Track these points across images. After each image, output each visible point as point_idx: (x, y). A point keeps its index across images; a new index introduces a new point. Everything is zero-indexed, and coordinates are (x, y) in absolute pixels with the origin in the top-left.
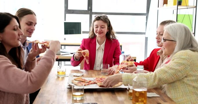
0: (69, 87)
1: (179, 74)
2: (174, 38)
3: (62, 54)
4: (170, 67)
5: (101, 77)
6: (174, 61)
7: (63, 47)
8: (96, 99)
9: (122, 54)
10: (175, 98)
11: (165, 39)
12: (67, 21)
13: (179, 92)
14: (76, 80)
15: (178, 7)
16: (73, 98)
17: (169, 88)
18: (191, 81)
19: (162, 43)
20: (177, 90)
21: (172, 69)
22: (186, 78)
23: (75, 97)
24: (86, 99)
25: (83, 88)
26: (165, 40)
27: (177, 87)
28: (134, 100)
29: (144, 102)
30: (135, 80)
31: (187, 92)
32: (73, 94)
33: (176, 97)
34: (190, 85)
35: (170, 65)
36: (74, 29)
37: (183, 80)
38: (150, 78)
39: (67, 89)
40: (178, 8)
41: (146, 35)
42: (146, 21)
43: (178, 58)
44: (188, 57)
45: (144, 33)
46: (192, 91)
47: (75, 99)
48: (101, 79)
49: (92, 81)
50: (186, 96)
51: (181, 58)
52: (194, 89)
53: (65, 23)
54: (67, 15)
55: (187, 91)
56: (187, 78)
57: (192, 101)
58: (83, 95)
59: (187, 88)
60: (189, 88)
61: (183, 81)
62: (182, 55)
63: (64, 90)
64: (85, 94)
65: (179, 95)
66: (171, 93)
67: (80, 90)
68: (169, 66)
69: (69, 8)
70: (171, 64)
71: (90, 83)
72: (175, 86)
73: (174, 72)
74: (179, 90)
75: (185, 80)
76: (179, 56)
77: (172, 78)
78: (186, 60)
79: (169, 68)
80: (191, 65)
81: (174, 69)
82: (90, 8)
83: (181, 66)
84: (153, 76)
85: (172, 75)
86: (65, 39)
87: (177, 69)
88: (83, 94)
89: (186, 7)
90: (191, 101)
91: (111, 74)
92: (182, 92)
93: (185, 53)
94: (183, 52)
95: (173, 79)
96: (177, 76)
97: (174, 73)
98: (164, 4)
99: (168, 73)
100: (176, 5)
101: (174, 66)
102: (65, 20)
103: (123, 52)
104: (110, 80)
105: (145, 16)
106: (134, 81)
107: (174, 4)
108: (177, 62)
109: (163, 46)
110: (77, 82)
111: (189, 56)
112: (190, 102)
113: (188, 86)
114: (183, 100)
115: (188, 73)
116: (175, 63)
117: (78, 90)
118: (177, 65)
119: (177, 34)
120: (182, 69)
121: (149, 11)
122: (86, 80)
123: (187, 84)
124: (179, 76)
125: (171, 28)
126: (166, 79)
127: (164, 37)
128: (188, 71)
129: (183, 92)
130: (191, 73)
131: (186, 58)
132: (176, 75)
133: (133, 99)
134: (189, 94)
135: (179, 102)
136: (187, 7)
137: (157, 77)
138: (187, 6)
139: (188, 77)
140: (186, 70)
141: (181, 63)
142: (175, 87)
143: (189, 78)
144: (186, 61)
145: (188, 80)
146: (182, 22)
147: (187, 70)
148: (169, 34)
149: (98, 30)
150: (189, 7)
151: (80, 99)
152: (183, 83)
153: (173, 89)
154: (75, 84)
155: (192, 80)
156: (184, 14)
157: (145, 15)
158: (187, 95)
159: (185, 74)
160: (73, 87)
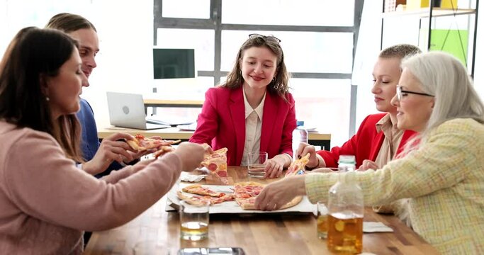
0: (171, 209)
1: (446, 176)
2: (428, 88)
3: (149, 126)
4: (426, 157)
5: (247, 184)
6: (436, 143)
7: (150, 109)
8: (240, 237)
9: (299, 127)
10: (434, 232)
11: (404, 89)
12: (159, 46)
13: (443, 219)
14: (187, 192)
15: (433, 11)
16: (182, 235)
17: (420, 208)
18: (475, 193)
19: (397, 100)
20: (439, 212)
21: (429, 162)
22: (462, 185)
23: (187, 232)
24: (215, 237)
25: (208, 212)
26: (405, 93)
27: (438, 205)
28: (331, 241)
29: (357, 245)
30: (334, 192)
31: (465, 218)
32: (183, 225)
33: (436, 230)
34: (470, 202)
35: (425, 153)
36: (176, 66)
37: (454, 188)
38: (373, 183)
39: (167, 213)
40: (433, 14)
41: (354, 81)
42: (352, 47)
43: (446, 136)
44: (471, 134)
45: (349, 76)
46: (477, 215)
47: (186, 238)
48: (249, 188)
49: (228, 192)
50: (461, 227)
51: (456, 136)
52: (480, 210)
53: (155, 50)
54: (159, 30)
55: (463, 215)
56: (466, 185)
57: (476, 240)
58: (207, 228)
59: (463, 208)
60: (469, 208)
61: (453, 191)
62: (458, 130)
63: (159, 216)
64: (211, 226)
65: (445, 224)
66: (424, 221)
67: (199, 216)
68: (423, 155)
69: (165, 14)
70: (427, 152)
71: (222, 198)
72: (435, 203)
73: (436, 169)
74: (444, 212)
75: (460, 190)
76: (450, 132)
77: (428, 184)
78: (468, 140)
79: (423, 160)
80: (478, 153)
81: (435, 162)
82: (215, 13)
83: (454, 156)
84: (380, 178)
85: (429, 175)
86: (155, 90)
87: (444, 162)
88: (206, 224)
89: (452, 12)
90: (473, 239)
91: (271, 176)
92: (451, 217)
93: (464, 124)
94: (459, 123)
95: (431, 187)
96: (442, 180)
97: (435, 172)
98: (397, 4)
99: (420, 172)
100: (427, 6)
101: (436, 157)
102: (155, 43)
103: (302, 124)
104: (274, 192)
105: (352, 34)
106: (331, 193)
107: (423, 5)
108: (444, 147)
109: (399, 106)
110: (190, 196)
111: (473, 131)
112: (471, 243)
113: (465, 203)
114: (455, 238)
115: (469, 173)
116: (438, 147)
117: (194, 217)
118: (443, 152)
119: (435, 78)
120: (456, 163)
121: (360, 21)
122: (212, 192)
123: (463, 199)
124: (446, 179)
125: (420, 62)
126: (416, 185)
127: (403, 85)
128: (469, 168)
129: (454, 218)
130: (476, 173)
131: (468, 136)
132: (439, 176)
133: (329, 239)
134: (469, 224)
135: (444, 241)
136: (455, 12)
137: (392, 180)
138: (453, 9)
139: (467, 183)
140: (465, 165)
141: (453, 149)
142: (434, 205)
143: (470, 186)
144: (467, 143)
145: (466, 189)
146: (442, 49)
147: (467, 165)
148: (415, 79)
149: (255, 71)
150: (458, 12)
151: (199, 238)
152: (454, 197)
153: (430, 211)
154: (186, 202)
155: (477, 190)
156: (448, 29)
157: (350, 31)
158: (464, 226)
159: (463, 174)
160: (181, 208)
